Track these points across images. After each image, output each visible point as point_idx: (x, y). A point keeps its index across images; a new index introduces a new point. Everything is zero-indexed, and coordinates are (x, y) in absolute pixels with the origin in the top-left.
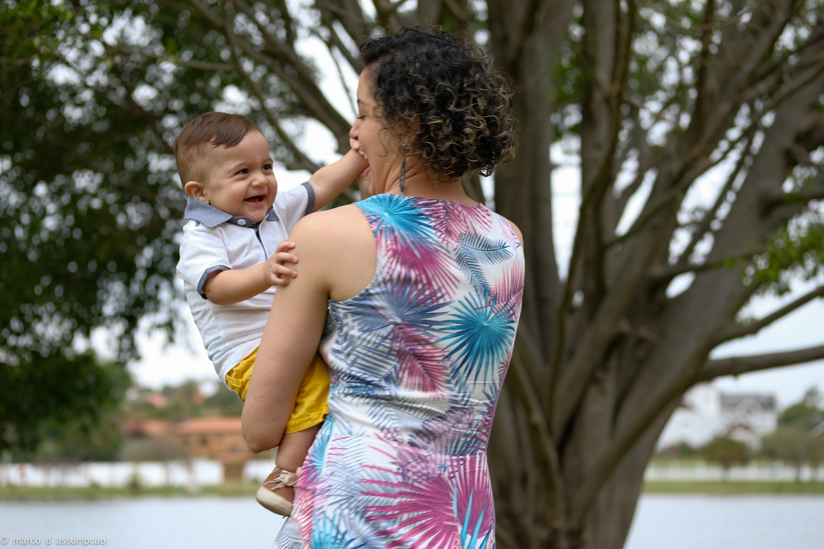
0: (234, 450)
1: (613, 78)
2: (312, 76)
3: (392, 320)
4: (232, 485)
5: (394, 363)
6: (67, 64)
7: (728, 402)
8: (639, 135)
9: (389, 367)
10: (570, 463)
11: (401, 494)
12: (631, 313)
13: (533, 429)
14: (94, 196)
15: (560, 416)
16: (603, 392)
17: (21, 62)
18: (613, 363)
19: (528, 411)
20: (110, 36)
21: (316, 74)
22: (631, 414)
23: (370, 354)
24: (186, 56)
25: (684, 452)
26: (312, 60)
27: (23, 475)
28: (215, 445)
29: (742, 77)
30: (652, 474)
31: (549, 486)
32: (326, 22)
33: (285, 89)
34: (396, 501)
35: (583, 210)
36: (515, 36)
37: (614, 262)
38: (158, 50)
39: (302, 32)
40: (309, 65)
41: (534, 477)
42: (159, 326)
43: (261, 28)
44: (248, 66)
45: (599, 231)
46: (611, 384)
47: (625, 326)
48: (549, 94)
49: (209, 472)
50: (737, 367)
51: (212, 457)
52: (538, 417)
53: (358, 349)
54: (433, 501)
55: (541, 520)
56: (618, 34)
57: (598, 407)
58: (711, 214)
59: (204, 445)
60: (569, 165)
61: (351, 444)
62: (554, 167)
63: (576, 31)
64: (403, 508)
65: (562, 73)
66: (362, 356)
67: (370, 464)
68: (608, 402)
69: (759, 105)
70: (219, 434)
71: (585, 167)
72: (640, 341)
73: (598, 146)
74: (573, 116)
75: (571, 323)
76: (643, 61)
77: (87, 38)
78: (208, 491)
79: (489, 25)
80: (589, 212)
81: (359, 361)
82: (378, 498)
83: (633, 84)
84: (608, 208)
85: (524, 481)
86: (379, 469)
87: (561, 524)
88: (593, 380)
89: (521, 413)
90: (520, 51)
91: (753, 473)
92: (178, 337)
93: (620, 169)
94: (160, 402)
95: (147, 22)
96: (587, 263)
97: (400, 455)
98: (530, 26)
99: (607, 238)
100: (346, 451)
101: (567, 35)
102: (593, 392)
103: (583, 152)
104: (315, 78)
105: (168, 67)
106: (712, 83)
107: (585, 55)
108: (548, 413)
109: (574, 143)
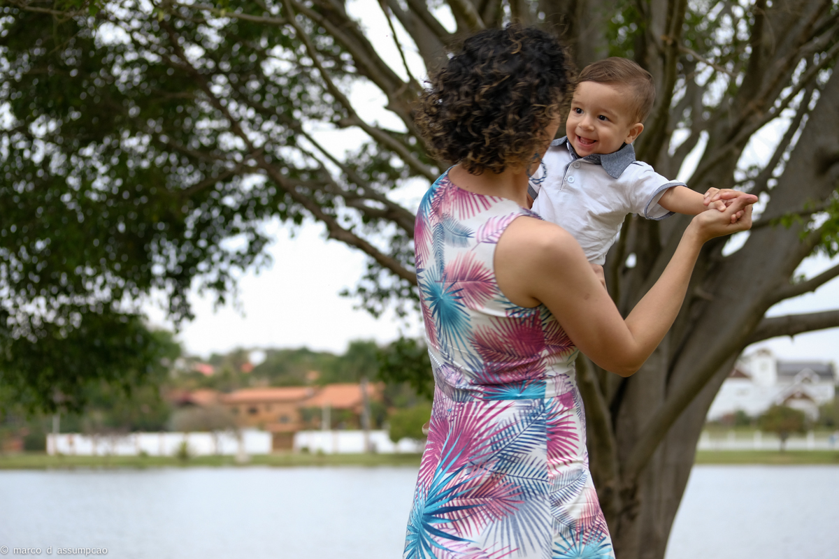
0: (284, 419)
1: (667, 30)
4: (281, 454)
6: (116, 22)
7: (786, 371)
8: (695, 93)
10: (623, 422)
13: (586, 385)
14: (143, 156)
19: (582, 369)
22: (685, 374)
25: (739, 421)
27: (71, 443)
28: (263, 414)
29: (798, 31)
30: (705, 443)
42: (210, 285)
48: (603, 46)
49: (259, 442)
50: (793, 326)
51: (261, 427)
52: (591, 376)
57: (652, 366)
58: (767, 172)
59: (254, 414)
68: (664, 360)
69: (816, 60)
70: (269, 403)
75: (624, 282)
76: (697, 19)
78: (257, 461)
91: (811, 443)
92: (228, 297)
93: (674, 128)
94: (208, 371)
106: (768, 37)
107: (639, 9)
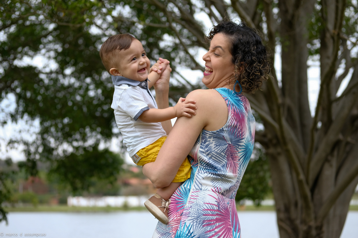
1: (335, 28)
2: (202, 29)
3: (228, 142)
5: (226, 161)
8: (347, 52)
9: (224, 162)
10: (316, 197)
11: (217, 214)
12: (343, 131)
13: (300, 182)
15: (312, 176)
16: (331, 166)
17: (78, 26)
18: (335, 153)
19: (298, 174)
20: (115, 13)
21: (203, 28)
23: (218, 155)
24: (148, 21)
26: (201, 22)
27: (78, 201)
30: (353, 202)
31: (307, 207)
32: (207, 6)
33: (190, 35)
34: (215, 217)
35: (322, 86)
36: (291, 10)
37: (335, 108)
38: (135, 19)
39: (197, 10)
40: (201, 25)
41: (300, 203)
43: (180, 9)
44: (174, 25)
45: (329, 95)
46: (334, 162)
47: (341, 137)
48: (306, 34)
52: (302, 177)
53: (213, 153)
54: (225, 217)
55: (304, 222)
56: (337, 8)
57: (329, 172)
60: (315, 66)
61: (201, 194)
62: (308, 67)
63: (318, 7)
64: (217, 220)
65: (312, 25)
66: (214, 156)
67: (208, 202)
68: (334, 170)
71: (322, 67)
72: (347, 143)
73: (328, 58)
74: (317, 44)
75: (316, 135)
76: (348, 19)
77: (106, 14)
79: (279, 6)
80: (325, 86)
81: (213, 158)
82: (209, 216)
83: (344, 30)
84: (333, 85)
85: (296, 205)
86: (211, 204)
87: (312, 223)
88: (327, 160)
89: (294, 175)
90: (293, 16)
93: (338, 67)
95: (131, 7)
96: (323, 109)
97: (219, 198)
98: (297, 5)
99: (333, 98)
100: (198, 197)
101: (314, 9)
102: (327, 166)
103: (321, 60)
104: (203, 30)
105: (140, 26)
107: (322, 18)
108: (307, 175)
109: (317, 57)
